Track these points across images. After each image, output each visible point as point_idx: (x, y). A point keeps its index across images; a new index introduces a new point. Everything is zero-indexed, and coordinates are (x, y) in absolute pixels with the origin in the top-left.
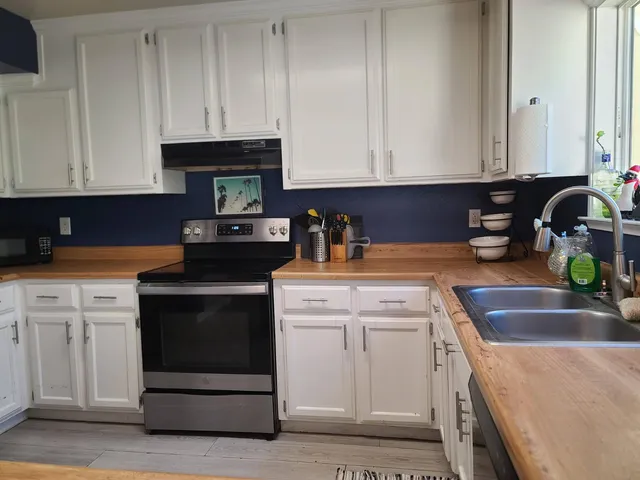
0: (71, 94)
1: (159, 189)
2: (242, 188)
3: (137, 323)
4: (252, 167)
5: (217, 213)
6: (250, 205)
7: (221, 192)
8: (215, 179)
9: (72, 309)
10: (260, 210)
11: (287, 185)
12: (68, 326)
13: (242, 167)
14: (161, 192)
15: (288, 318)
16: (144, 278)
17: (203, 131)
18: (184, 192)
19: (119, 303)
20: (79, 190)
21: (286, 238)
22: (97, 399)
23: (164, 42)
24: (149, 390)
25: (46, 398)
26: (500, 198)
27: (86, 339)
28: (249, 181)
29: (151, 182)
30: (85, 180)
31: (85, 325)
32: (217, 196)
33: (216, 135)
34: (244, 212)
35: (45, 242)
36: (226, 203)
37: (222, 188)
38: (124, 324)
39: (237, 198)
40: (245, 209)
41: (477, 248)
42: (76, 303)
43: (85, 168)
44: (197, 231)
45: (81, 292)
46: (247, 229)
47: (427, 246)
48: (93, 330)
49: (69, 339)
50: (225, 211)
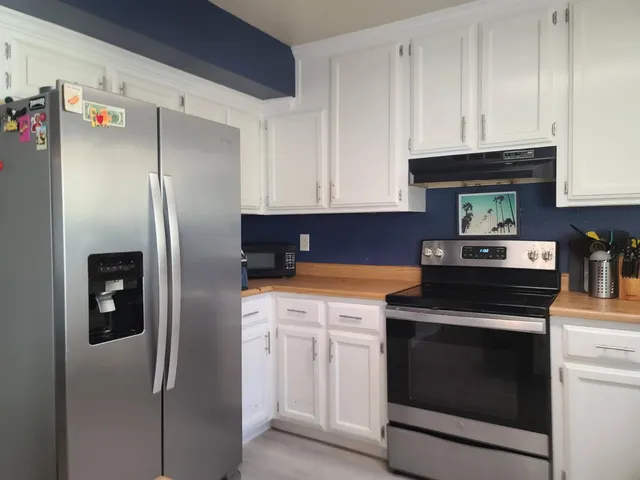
1: (404, 206)
2: (492, 205)
3: (382, 347)
4: (504, 182)
5: (461, 234)
6: (501, 225)
7: (466, 210)
8: (460, 196)
9: (318, 325)
10: (513, 231)
11: (562, 201)
12: (314, 342)
13: (493, 182)
14: (407, 210)
16: (393, 300)
17: (460, 143)
18: (422, 209)
19: (363, 324)
20: (324, 208)
21: (551, 265)
22: (339, 422)
23: (419, 51)
24: (392, 424)
25: (293, 412)
27: (330, 357)
28: (501, 198)
29: (397, 201)
30: (331, 197)
31: (330, 343)
32: (462, 214)
34: (493, 233)
35: (290, 258)
36: (472, 223)
37: (468, 206)
38: (368, 347)
39: (484, 214)
40: (494, 229)
42: (322, 320)
43: (331, 185)
45: (327, 309)
46: (502, 253)
48: (336, 349)
49: (314, 355)
50: (470, 232)
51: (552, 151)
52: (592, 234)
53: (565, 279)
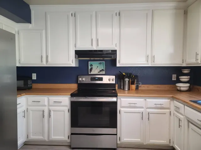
0: (44, 32)
1: (73, 65)
2: (98, 65)
3: (69, 111)
4: (102, 59)
5: (89, 73)
6: (101, 71)
7: (91, 66)
8: (89, 62)
9: (45, 106)
10: (104, 73)
11: (118, 65)
12: (43, 111)
13: (99, 59)
14: (75, 66)
15: (122, 109)
16: (72, 95)
17: (91, 46)
18: (78, 66)
19: (62, 104)
20: (44, 64)
21: (114, 82)
22: (52, 137)
23: (78, 16)
24: (72, 134)
25: (33, 137)
26: (186, 71)
27: (50, 116)
28: (101, 63)
29: (71, 63)
30: (47, 61)
31: (50, 111)
32: (90, 67)
33: (94, 48)
34: (98, 73)
35: (29, 82)
36: (93, 70)
37: (91, 65)
38: (64, 111)
39: (96, 68)
40: (99, 72)
41: (180, 87)
42: (46, 103)
43: (47, 57)
44: (84, 79)
45: (49, 100)
46: (101, 79)
47: (159, 86)
48: (52, 113)
49: (43, 116)
50: (92, 73)
51: (116, 51)
52: (124, 74)
53: (117, 86)
